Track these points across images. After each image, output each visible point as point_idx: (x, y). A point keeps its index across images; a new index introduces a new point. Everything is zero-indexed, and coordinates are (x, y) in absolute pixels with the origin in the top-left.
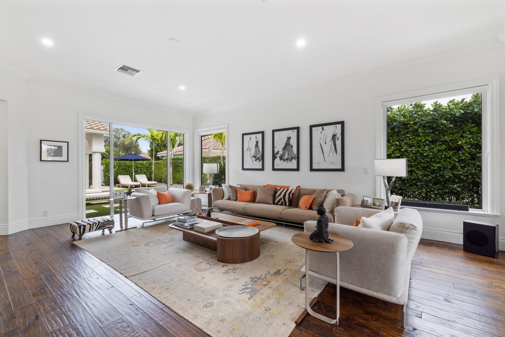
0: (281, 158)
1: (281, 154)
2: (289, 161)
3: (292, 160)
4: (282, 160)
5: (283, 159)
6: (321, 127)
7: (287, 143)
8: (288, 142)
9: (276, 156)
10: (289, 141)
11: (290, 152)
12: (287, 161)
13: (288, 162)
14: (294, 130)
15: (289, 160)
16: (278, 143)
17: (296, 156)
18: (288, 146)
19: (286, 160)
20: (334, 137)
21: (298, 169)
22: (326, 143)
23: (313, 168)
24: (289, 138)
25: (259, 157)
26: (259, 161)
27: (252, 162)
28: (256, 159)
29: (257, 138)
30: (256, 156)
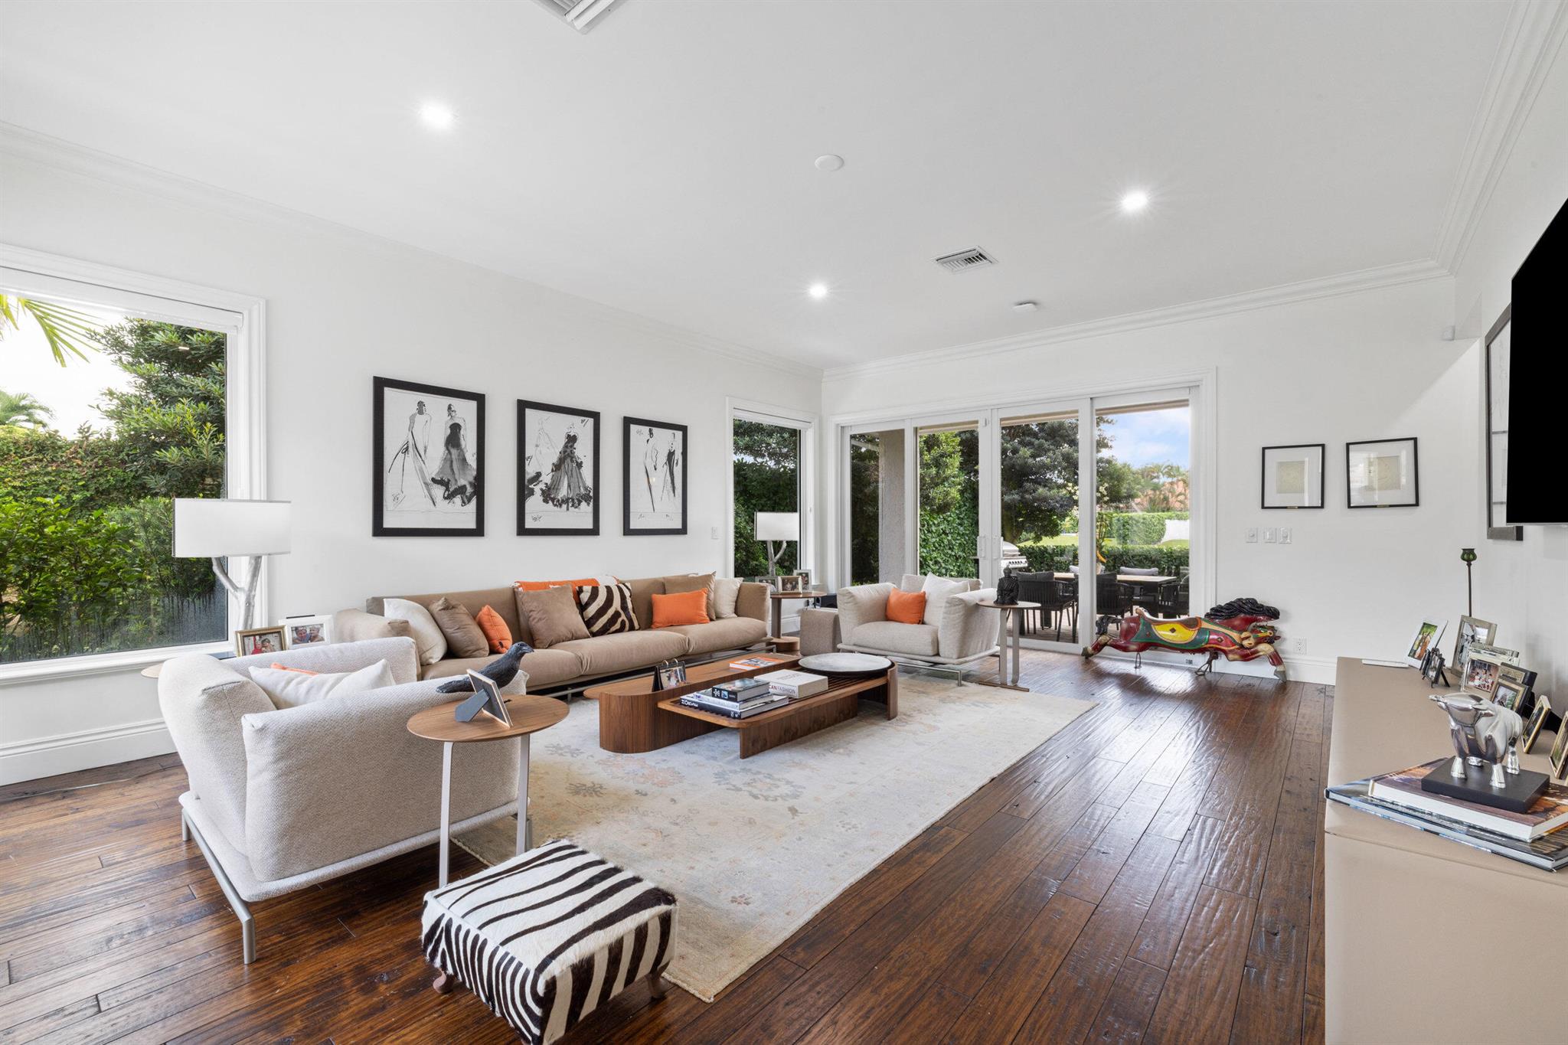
0: (548, 496)
1: (546, 484)
2: (573, 506)
3: (579, 505)
4: (550, 502)
5: (553, 500)
6: (648, 428)
7: (565, 452)
8: (569, 450)
9: (531, 486)
10: (571, 446)
11: (573, 480)
12: (564, 506)
13: (568, 509)
14: (586, 419)
15: (570, 505)
16: (537, 446)
17: (591, 494)
18: (569, 460)
19: (563, 501)
20: (671, 455)
21: (594, 531)
22: (656, 469)
23: (632, 527)
24: (572, 440)
25: (465, 486)
26: (463, 502)
27: (431, 502)
28: (447, 493)
29: (453, 414)
30: (449, 480)
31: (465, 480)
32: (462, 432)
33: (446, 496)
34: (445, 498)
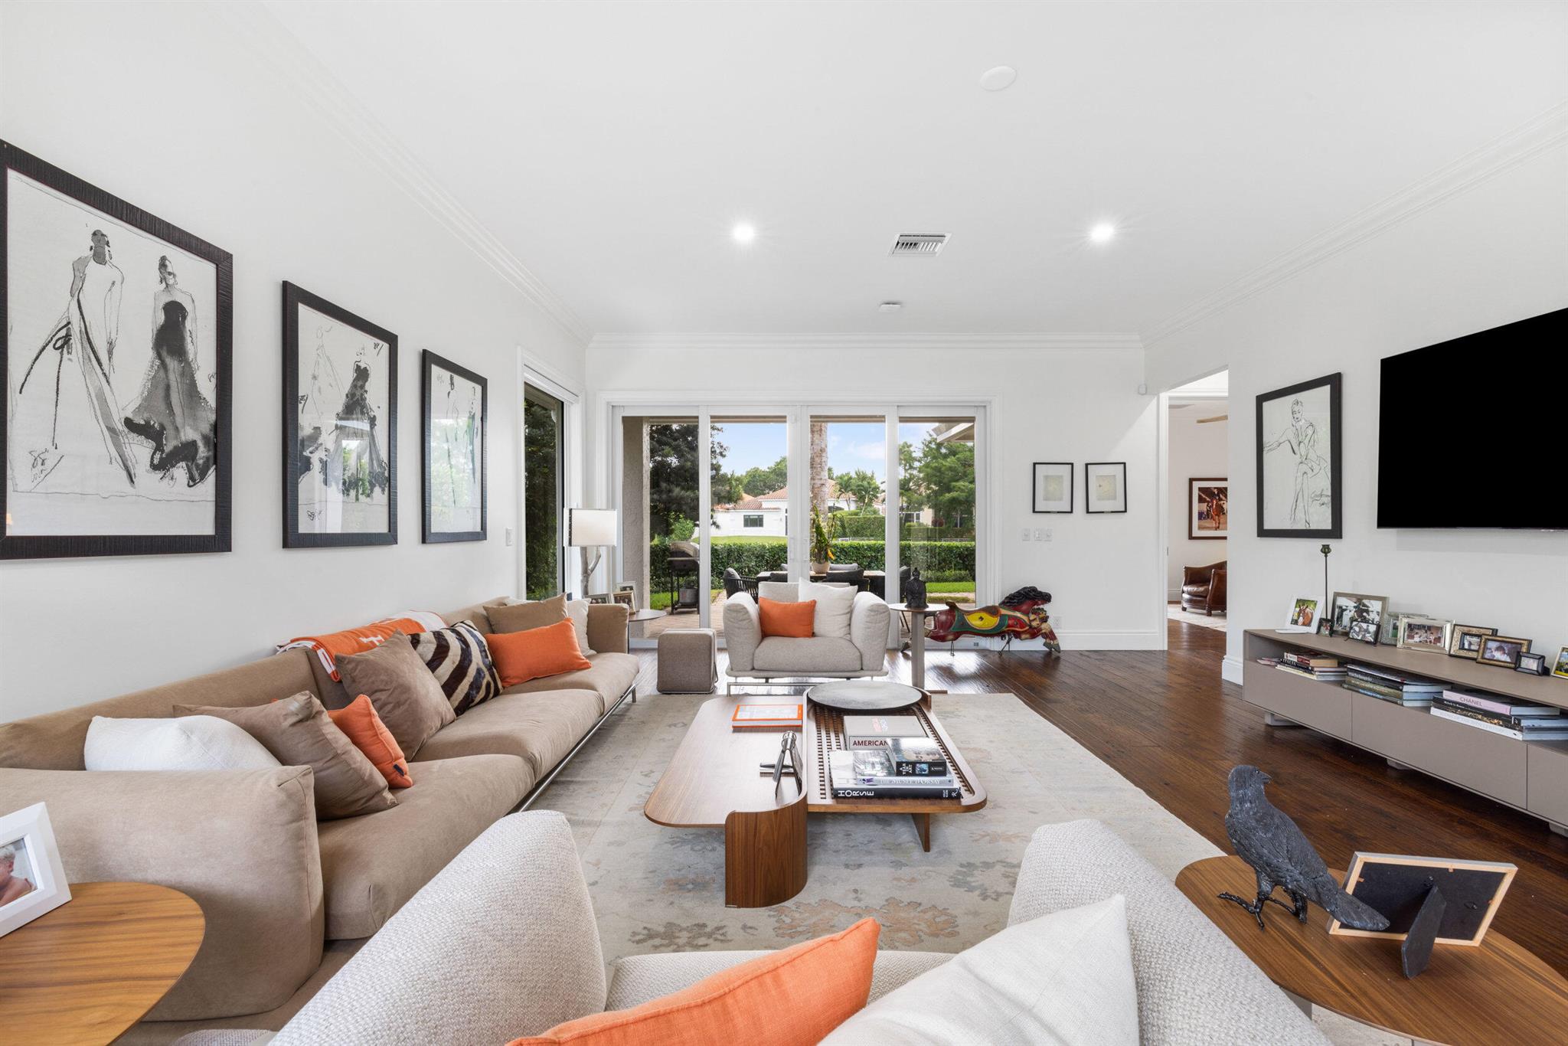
2: (363, 493)
3: (370, 493)
6: (449, 374)
7: (353, 394)
8: (358, 392)
9: (304, 455)
10: (361, 387)
12: (353, 494)
16: (314, 377)
17: (386, 475)
20: (471, 419)
21: (391, 538)
23: (431, 529)
25: (194, 443)
26: (192, 478)
27: (124, 473)
28: (158, 456)
29: (171, 281)
30: (163, 428)
31: (193, 431)
32: (189, 324)
33: (156, 461)
34: (155, 467)
